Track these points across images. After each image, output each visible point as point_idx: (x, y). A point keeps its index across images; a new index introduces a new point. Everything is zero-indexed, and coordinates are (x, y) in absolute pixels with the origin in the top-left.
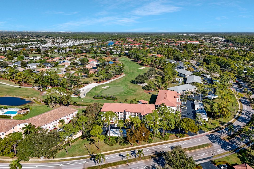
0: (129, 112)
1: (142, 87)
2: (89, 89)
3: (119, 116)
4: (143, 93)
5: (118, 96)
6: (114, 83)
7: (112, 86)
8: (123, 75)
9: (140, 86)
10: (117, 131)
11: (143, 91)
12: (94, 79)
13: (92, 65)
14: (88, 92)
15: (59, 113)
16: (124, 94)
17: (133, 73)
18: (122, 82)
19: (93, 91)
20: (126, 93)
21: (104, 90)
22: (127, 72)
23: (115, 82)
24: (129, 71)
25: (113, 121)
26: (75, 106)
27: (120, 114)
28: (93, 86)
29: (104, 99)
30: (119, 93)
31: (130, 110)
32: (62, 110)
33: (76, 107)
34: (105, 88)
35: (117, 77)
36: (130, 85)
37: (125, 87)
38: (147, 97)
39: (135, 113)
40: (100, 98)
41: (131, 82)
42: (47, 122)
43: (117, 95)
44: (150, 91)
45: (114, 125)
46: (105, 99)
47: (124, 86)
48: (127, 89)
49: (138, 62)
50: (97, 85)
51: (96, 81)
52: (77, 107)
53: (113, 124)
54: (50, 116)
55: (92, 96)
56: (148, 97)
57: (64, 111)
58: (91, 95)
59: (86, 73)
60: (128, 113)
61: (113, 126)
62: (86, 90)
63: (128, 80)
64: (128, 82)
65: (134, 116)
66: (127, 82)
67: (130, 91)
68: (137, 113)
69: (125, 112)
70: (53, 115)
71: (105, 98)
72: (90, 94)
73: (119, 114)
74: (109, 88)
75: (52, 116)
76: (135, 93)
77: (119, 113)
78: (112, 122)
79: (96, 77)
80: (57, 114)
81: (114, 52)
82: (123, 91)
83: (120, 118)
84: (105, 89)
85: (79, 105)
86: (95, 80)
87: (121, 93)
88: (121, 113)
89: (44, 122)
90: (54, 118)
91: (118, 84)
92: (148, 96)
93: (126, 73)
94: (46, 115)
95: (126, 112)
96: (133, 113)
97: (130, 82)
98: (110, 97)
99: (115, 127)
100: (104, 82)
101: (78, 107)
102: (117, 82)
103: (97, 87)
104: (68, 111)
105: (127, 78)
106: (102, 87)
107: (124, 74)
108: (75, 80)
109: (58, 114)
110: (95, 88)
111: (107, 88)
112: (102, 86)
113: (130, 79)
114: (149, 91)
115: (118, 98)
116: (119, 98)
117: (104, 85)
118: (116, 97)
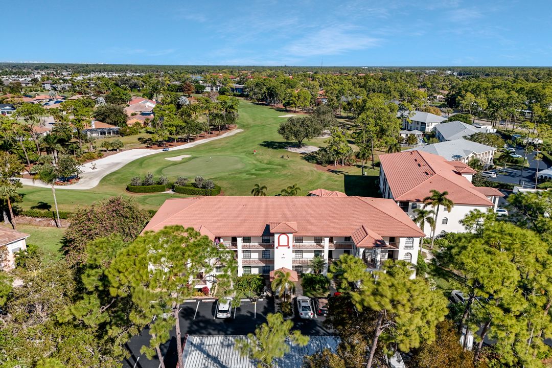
0: (291, 236)
1: (303, 156)
2: (118, 164)
3: (240, 255)
4: (312, 171)
5: (225, 182)
6: (209, 147)
7: (203, 155)
8: (235, 131)
9: (297, 153)
10: (229, 346)
11: (310, 168)
12: (139, 139)
13: (142, 108)
14: (112, 173)
16: (244, 176)
17: (264, 125)
18: (234, 146)
19: (133, 169)
20: (254, 171)
21: (170, 166)
22: (245, 124)
23: (212, 146)
24: (250, 121)
25: (209, 285)
26: (38, 220)
27: (243, 247)
28: (135, 155)
29: (170, 192)
30: (227, 174)
31: (294, 225)
33: (45, 223)
34: (178, 159)
35: (218, 135)
36: (260, 152)
37: (245, 156)
38: (330, 182)
39: (318, 240)
40: (154, 190)
41: (262, 145)
43: (221, 179)
44: (336, 167)
45: (215, 304)
46: (173, 192)
47: (243, 155)
48: (255, 162)
49: (272, 106)
50: (148, 153)
51: (146, 144)
52: (48, 225)
53: (209, 299)
55: (122, 183)
56: (337, 183)
58: (120, 181)
59: (115, 124)
60: (283, 237)
61: (208, 315)
62: (106, 167)
63: (254, 142)
64: (253, 146)
65: (312, 255)
66: (251, 144)
67: (266, 166)
68: (327, 240)
69: (267, 238)
71: (172, 187)
72: (117, 179)
73: (240, 249)
74: (190, 159)
76: (284, 172)
77: (239, 241)
78: (204, 291)
79: (148, 134)
81: (204, 87)
82: (239, 166)
83: (244, 267)
84: (175, 164)
85: (54, 216)
86: (144, 143)
87: (236, 173)
88: (247, 239)
91: (220, 151)
92: (336, 181)
93: (242, 126)
95: (276, 236)
96: (309, 237)
97: (259, 146)
98: (195, 185)
99: (221, 316)
100: (175, 146)
101: (53, 222)
102: (217, 145)
103: (150, 158)
105: (250, 137)
106: (166, 158)
107: (238, 128)
108: (75, 143)
110: (140, 162)
111: (183, 159)
112: (165, 156)
113: (260, 138)
114: (330, 167)
115: (225, 186)
116: (230, 186)
117: (174, 153)
118: (219, 183)
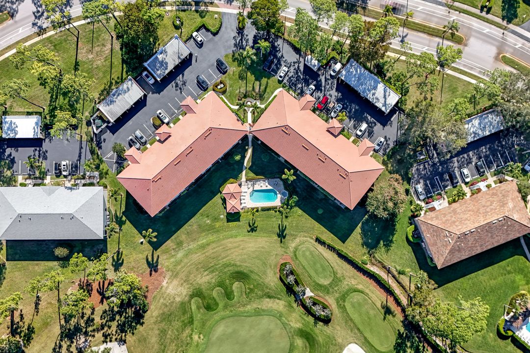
15: (466, 216)
32: (457, 226)
42: (497, 190)
54: (488, 210)
57: (453, 219)
70: (481, 211)
75: (484, 206)
80: (472, 213)
89: (503, 192)
90: (479, 200)
94: (498, 215)
104: (444, 219)
109: (469, 211)
